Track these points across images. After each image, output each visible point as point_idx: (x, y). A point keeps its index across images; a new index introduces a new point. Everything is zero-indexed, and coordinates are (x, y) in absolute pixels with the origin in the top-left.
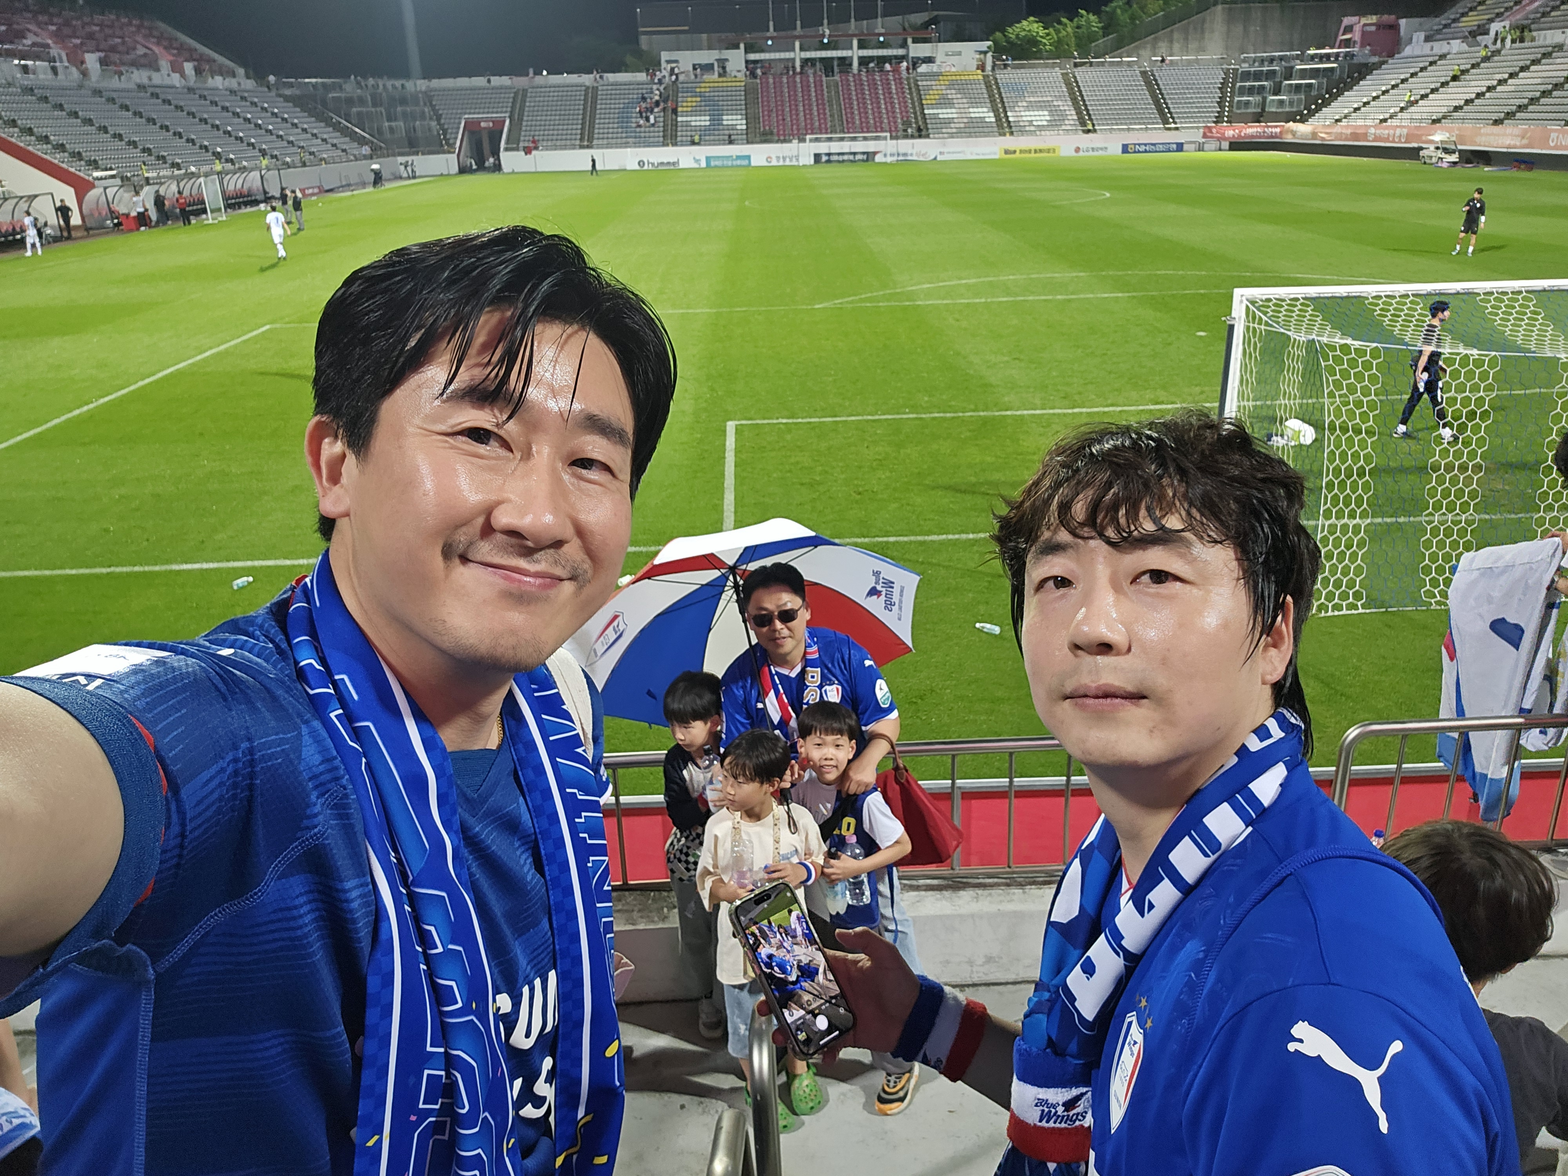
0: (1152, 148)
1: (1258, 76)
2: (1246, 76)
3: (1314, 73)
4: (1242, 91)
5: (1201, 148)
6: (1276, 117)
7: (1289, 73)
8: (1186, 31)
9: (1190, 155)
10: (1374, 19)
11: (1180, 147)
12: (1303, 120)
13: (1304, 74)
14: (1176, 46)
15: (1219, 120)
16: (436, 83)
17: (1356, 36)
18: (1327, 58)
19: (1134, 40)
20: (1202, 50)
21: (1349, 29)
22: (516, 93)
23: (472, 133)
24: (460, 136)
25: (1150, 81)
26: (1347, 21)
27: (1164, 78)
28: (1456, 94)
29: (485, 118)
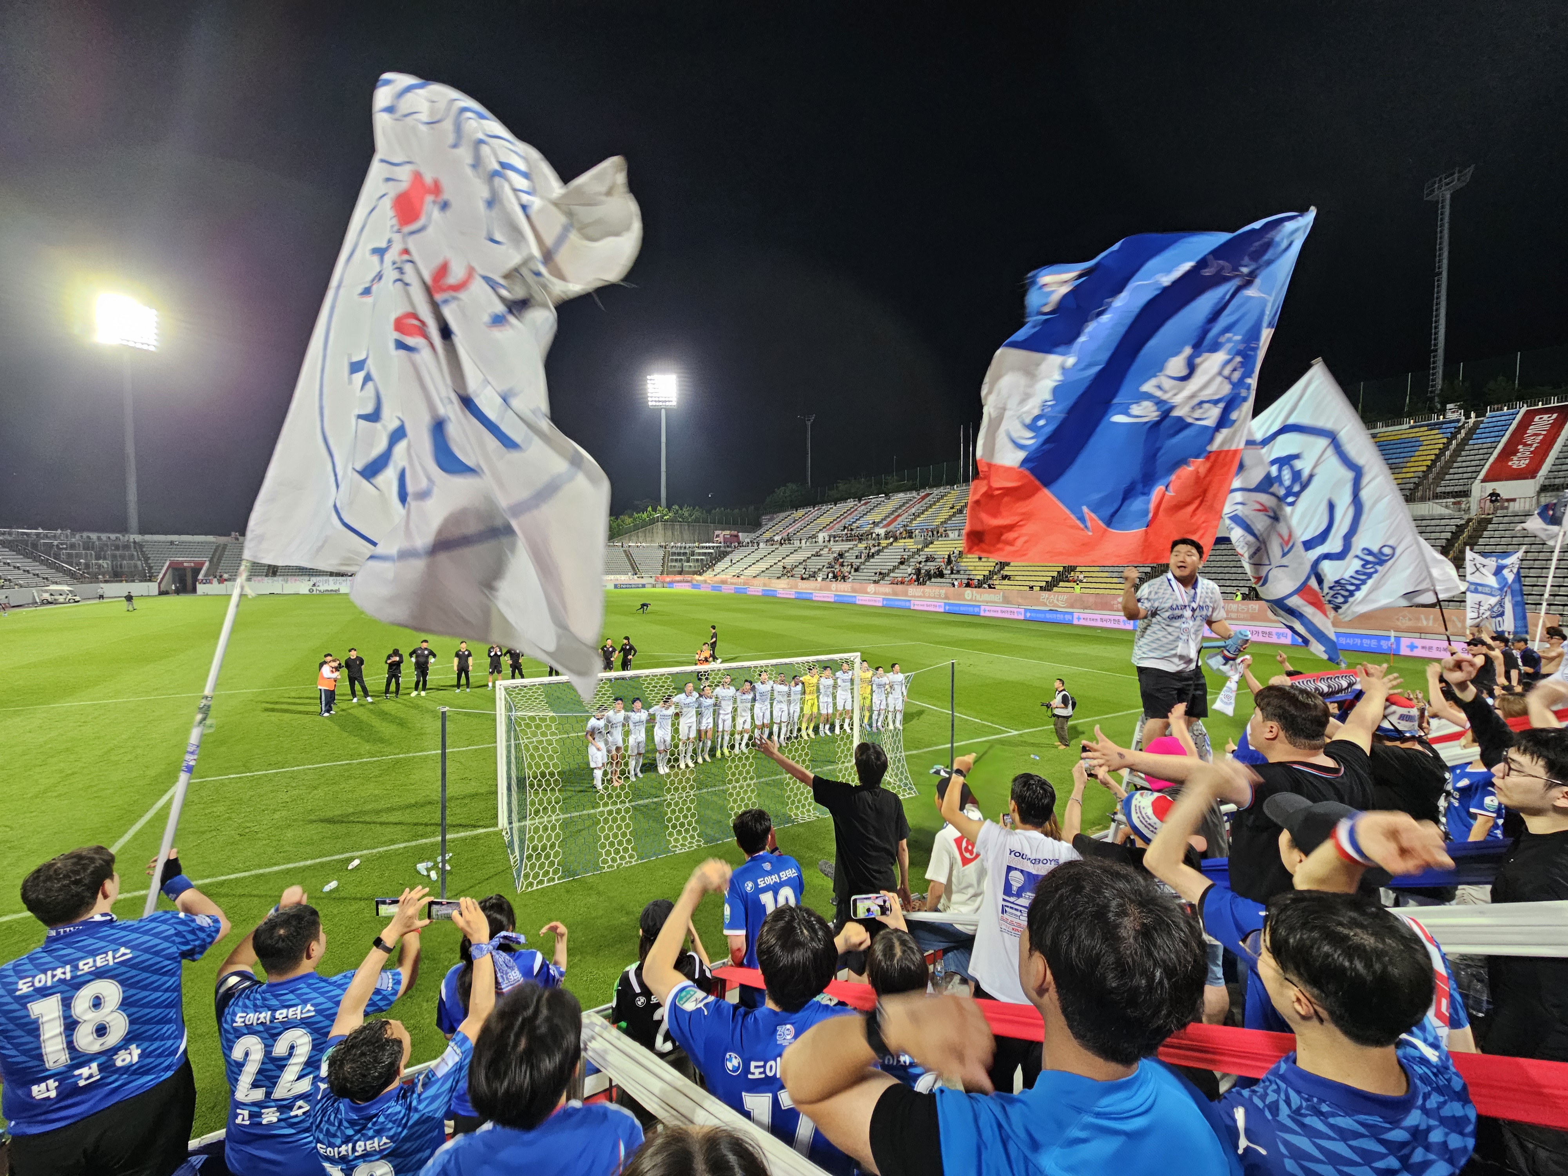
0: (629, 586)
1: (679, 554)
2: (674, 554)
3: (704, 554)
4: (672, 560)
5: (654, 586)
6: (688, 573)
7: (693, 554)
8: (645, 532)
9: (648, 590)
10: (728, 532)
11: (644, 586)
12: (700, 574)
13: (699, 554)
14: (641, 539)
15: (662, 573)
16: (148, 537)
17: (721, 539)
18: (709, 548)
19: (619, 535)
20: (652, 541)
21: (718, 536)
22: (218, 547)
23: (175, 569)
24: (163, 571)
25: (628, 555)
26: (717, 532)
27: (635, 553)
28: (762, 566)
29: (188, 561)
